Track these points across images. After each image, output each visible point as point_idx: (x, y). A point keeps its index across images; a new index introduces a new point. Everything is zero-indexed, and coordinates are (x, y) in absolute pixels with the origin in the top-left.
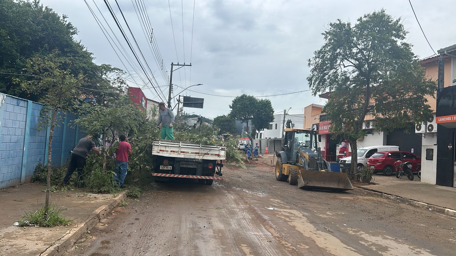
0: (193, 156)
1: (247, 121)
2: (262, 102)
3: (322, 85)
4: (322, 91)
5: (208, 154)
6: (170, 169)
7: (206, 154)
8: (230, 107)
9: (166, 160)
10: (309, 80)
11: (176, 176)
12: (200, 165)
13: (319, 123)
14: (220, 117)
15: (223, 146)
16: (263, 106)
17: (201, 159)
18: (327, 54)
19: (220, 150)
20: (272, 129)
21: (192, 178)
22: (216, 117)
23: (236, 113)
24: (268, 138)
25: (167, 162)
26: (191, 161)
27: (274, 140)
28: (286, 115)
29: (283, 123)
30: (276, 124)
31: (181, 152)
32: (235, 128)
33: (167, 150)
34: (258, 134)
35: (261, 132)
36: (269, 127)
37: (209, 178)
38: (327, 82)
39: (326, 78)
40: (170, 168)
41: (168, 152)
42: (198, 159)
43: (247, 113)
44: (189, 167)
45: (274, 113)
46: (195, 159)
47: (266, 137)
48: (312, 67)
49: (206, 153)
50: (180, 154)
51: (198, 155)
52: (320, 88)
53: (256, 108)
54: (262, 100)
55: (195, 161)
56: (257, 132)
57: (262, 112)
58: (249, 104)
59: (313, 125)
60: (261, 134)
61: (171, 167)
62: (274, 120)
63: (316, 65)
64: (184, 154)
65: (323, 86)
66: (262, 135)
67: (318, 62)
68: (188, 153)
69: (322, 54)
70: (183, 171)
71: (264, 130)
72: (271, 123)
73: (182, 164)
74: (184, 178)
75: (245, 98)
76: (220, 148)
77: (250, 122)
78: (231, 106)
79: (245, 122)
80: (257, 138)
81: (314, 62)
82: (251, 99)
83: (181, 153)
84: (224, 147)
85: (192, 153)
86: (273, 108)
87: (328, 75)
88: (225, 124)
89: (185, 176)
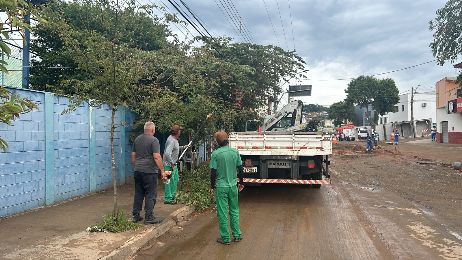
0: (284, 153)
1: (366, 106)
2: (383, 82)
3: (451, 51)
4: (452, 58)
5: (305, 148)
6: (254, 172)
7: (302, 148)
8: (346, 92)
9: (248, 160)
10: (433, 47)
11: (263, 181)
12: (295, 164)
13: (456, 98)
14: (336, 103)
15: (327, 135)
16: (384, 86)
17: (295, 156)
18: (454, 11)
19: (323, 140)
20: (398, 112)
21: (285, 184)
22: (332, 104)
23: (353, 98)
24: (394, 122)
25: (250, 163)
26: (282, 159)
27: (401, 124)
28: (413, 94)
29: (411, 103)
30: (403, 106)
31: (267, 148)
32: (354, 115)
33: (247, 145)
34: (381, 119)
35: (384, 116)
36: (396, 110)
37: (309, 182)
38: (458, 47)
39: (457, 41)
40: (255, 170)
41: (249, 150)
42: (291, 156)
43: (366, 96)
44: (280, 167)
45: (399, 93)
46: (286, 156)
47: (392, 121)
48: (435, 30)
49: (303, 146)
50: (265, 150)
51: (291, 151)
52: (450, 55)
53: (376, 90)
54: (383, 80)
55: (287, 159)
56: (380, 116)
57: (384, 94)
58: (368, 86)
59: (449, 102)
60: (385, 118)
61: (256, 168)
62: (399, 101)
63: (441, 27)
64: (271, 150)
65: (453, 52)
66: (387, 119)
67: (443, 22)
68: (276, 148)
69: (448, 12)
70: (272, 174)
71: (387, 114)
72: (396, 105)
73: (271, 164)
74: (274, 184)
75: (363, 80)
76: (323, 138)
77: (370, 106)
78: (347, 90)
79: (365, 107)
80: (381, 123)
81: (438, 23)
82: (370, 81)
83: (267, 150)
84: (329, 136)
85: (282, 148)
86: (397, 87)
87: (458, 38)
88: (343, 111)
89: (275, 181)
